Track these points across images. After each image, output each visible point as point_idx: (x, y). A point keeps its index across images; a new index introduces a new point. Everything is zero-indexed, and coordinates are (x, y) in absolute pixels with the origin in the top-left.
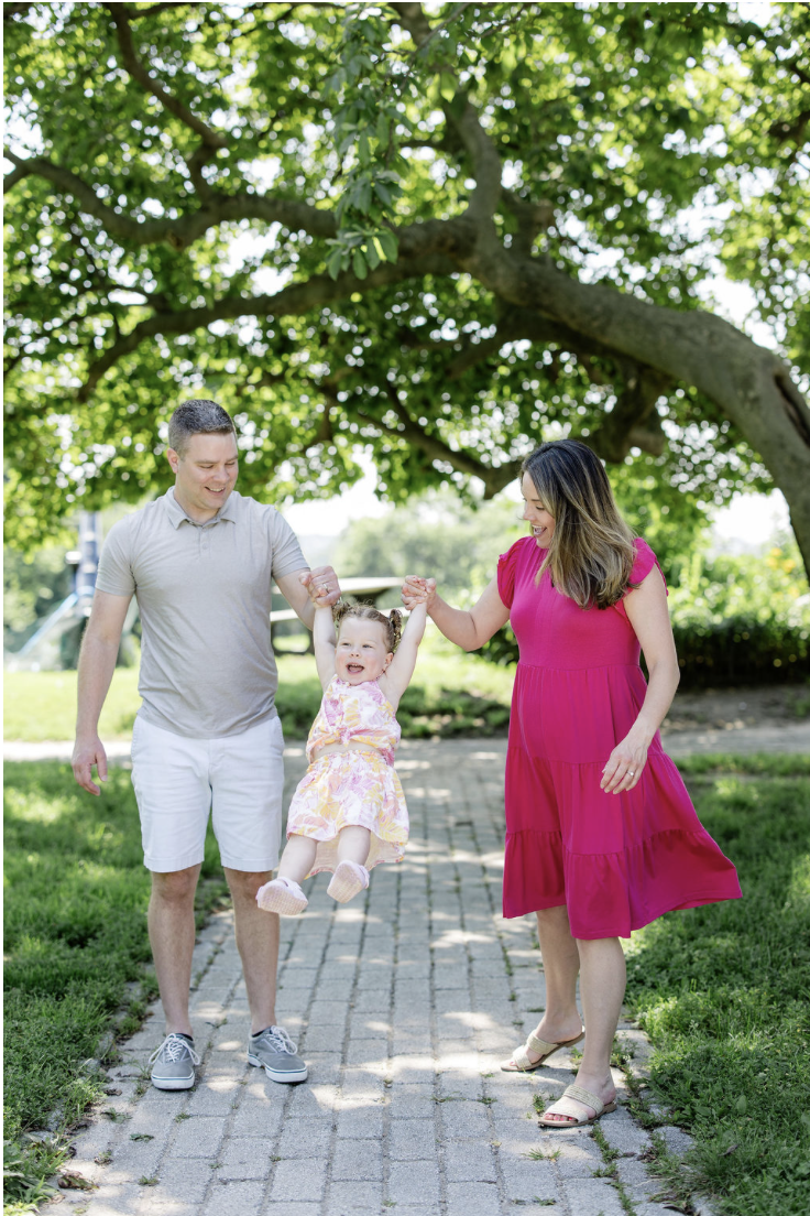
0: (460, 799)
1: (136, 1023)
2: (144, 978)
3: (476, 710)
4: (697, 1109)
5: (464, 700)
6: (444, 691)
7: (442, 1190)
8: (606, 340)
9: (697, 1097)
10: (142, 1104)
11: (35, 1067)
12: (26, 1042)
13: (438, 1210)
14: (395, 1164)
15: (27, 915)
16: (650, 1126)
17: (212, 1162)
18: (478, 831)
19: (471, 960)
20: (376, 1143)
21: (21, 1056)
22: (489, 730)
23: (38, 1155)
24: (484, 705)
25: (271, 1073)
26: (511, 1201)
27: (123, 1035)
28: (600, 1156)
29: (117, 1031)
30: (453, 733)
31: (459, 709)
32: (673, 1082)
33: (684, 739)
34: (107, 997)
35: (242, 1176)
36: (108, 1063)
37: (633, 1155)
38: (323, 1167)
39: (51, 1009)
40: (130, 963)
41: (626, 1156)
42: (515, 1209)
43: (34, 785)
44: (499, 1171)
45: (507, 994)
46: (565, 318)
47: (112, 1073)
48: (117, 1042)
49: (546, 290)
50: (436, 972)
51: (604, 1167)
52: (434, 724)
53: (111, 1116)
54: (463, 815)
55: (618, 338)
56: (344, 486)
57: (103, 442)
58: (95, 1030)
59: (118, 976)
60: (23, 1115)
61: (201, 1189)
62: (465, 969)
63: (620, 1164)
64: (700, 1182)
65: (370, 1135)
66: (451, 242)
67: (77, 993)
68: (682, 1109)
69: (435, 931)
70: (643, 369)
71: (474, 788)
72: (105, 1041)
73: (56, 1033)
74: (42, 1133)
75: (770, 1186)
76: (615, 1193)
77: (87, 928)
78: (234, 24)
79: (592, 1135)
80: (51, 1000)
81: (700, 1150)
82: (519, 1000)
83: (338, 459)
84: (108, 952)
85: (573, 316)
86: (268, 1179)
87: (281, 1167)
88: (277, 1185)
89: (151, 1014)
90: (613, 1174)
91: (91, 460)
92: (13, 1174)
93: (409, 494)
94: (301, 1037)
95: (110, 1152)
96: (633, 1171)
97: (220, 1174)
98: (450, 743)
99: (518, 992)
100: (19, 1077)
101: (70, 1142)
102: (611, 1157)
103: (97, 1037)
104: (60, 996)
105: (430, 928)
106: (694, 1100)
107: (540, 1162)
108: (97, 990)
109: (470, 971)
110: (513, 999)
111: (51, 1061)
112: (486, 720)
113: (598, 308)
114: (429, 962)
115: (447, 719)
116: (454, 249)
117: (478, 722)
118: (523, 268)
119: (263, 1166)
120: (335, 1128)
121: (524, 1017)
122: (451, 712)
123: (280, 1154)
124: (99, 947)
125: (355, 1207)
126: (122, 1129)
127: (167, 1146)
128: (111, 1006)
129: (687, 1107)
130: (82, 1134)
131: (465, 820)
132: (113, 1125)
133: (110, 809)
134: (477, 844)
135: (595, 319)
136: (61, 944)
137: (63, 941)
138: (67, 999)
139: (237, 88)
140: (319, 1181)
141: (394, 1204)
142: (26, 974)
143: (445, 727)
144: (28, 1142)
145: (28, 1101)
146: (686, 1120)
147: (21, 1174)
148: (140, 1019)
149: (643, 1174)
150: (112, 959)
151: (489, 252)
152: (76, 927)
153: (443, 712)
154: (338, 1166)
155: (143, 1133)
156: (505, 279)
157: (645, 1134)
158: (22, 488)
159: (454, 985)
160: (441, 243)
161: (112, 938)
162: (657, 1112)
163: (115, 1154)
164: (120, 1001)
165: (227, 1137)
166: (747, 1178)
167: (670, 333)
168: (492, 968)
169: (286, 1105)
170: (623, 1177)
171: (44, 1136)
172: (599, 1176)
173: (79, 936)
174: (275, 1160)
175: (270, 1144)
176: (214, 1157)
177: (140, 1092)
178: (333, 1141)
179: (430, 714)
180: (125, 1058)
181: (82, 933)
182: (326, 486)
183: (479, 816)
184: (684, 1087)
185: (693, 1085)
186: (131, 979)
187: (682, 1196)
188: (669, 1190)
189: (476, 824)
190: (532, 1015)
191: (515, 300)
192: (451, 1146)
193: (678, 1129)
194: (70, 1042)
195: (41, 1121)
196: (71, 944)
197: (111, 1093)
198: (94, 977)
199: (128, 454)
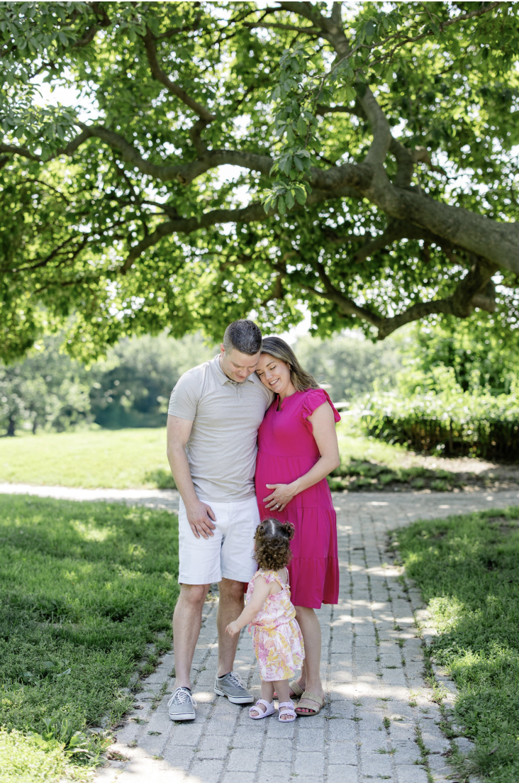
0: (358, 532)
1: (152, 668)
2: (157, 641)
3: (373, 473)
4: (479, 728)
5: (365, 466)
6: (353, 460)
7: (325, 768)
8: (456, 241)
9: (481, 721)
10: (155, 715)
11: (93, 691)
12: (89, 677)
13: (322, 779)
14: (300, 753)
15: (88, 601)
16: (451, 737)
17: (194, 748)
18: (367, 554)
19: (355, 636)
20: (290, 742)
21: (85, 685)
22: (381, 487)
23: (96, 740)
24: (378, 470)
25: (232, 699)
26: (364, 776)
27: (145, 674)
28: (419, 753)
29: (141, 672)
30: (357, 488)
31: (362, 473)
32: (467, 712)
33: (508, 495)
34: (135, 652)
35: (211, 757)
36: (135, 690)
37: (438, 753)
38: (258, 754)
39: (103, 658)
40: (149, 632)
41: (435, 753)
42: (366, 781)
43: (91, 520)
44: (359, 759)
45: (375, 657)
46: (429, 227)
47: (138, 696)
48: (141, 679)
49: (417, 210)
50: (333, 642)
51: (420, 759)
52: (345, 482)
53: (138, 721)
54: (358, 543)
55: (463, 239)
56: (290, 325)
57: (137, 295)
58: (128, 671)
59: (142, 640)
60: (87, 718)
61: (188, 763)
62: (351, 641)
63: (430, 757)
64: (474, 769)
65: (287, 736)
66: (356, 179)
67: (118, 649)
68: (470, 728)
69: (334, 617)
70: (480, 259)
71: (368, 525)
72: (134, 678)
73: (106, 672)
74: (97, 729)
75: (513, 772)
76: (425, 773)
77: (123, 610)
78: (222, 30)
79: (416, 741)
80: (102, 653)
81: (477, 752)
82: (382, 660)
83: (287, 308)
84: (136, 625)
85: (434, 226)
86: (226, 759)
87: (234, 752)
88: (231, 762)
89: (161, 663)
90: (425, 763)
91: (129, 307)
92: (82, 750)
93: (332, 331)
94: (249, 679)
95: (136, 741)
96: (436, 762)
97: (199, 755)
98: (355, 494)
99: (381, 656)
100: (84, 696)
101: (114, 734)
102: (425, 753)
103: (129, 675)
104: (108, 650)
105: (332, 615)
106: (478, 723)
107: (384, 755)
108: (129, 647)
109: (354, 642)
110: (378, 660)
111: (103, 688)
112: (379, 480)
113: (451, 221)
114: (329, 636)
115: (354, 479)
116: (358, 184)
117: (374, 481)
118: (402, 196)
119: (224, 752)
120: (266, 732)
121: (384, 671)
122: (358, 474)
123: (234, 746)
124: (131, 622)
125: (274, 776)
126: (143, 728)
127: (169, 738)
128: (137, 657)
129: (474, 727)
130: (120, 730)
131: (361, 546)
132: (138, 726)
133: (137, 535)
134: (366, 563)
135: (449, 228)
136: (108, 619)
137: (109, 617)
138: (112, 653)
139: (224, 70)
140: (255, 761)
141: (297, 775)
142: (88, 637)
143: (352, 483)
144: (90, 733)
145: (90, 710)
146: (473, 734)
147: (86, 751)
148: (154, 665)
149: (443, 764)
150: (139, 629)
151: (381, 186)
152: (116, 609)
153: (352, 474)
154: (266, 754)
155: (155, 731)
156: (391, 203)
157: (447, 742)
158: (84, 324)
159: (343, 651)
160: (350, 180)
161: (139, 616)
162: (455, 729)
163: (139, 742)
164: (143, 654)
165: (203, 735)
166: (501, 767)
167: (497, 236)
168: (366, 640)
169: (238, 718)
170: (430, 765)
171: (99, 730)
172: (417, 764)
173: (119, 615)
174: (230, 748)
175: (228, 740)
176: (195, 746)
177: (154, 708)
178: (264, 740)
179: (343, 475)
180: (145, 688)
181: (120, 613)
182: (280, 324)
183: (369, 543)
184: (473, 715)
185: (479, 714)
186: (150, 642)
187: (463, 777)
188: (456, 773)
189: (367, 549)
190: (389, 670)
191: (397, 216)
192: (333, 744)
193: (467, 739)
194: (113, 678)
195: (97, 722)
196: (114, 619)
197: (137, 708)
198: (127, 640)
199: (152, 303)
